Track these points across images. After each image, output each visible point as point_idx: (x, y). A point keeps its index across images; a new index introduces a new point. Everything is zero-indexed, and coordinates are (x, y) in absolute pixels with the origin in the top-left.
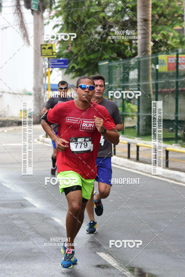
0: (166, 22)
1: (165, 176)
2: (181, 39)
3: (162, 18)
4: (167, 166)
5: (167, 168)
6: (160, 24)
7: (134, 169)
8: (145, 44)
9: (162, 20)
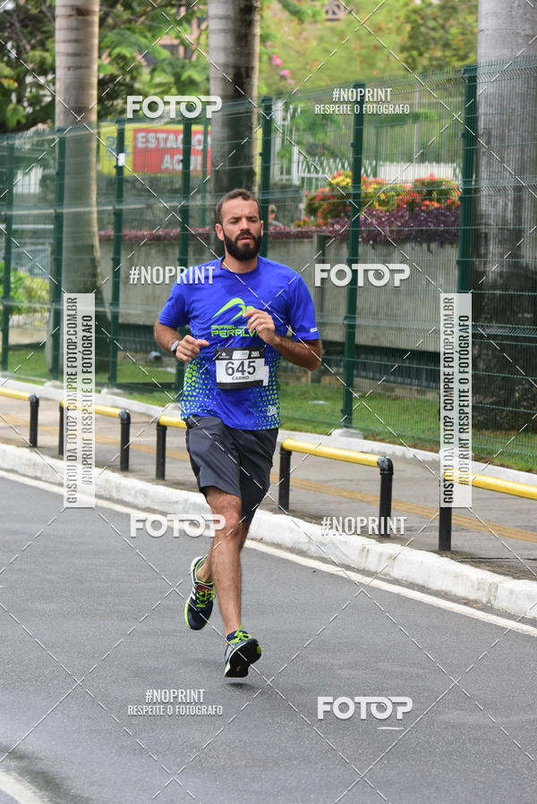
0: (130, 21)
1: (156, 507)
2: (177, 76)
3: (119, 8)
4: (161, 474)
5: (161, 482)
6: (114, 27)
7: (50, 483)
8: (79, 87)
9: (118, 16)
